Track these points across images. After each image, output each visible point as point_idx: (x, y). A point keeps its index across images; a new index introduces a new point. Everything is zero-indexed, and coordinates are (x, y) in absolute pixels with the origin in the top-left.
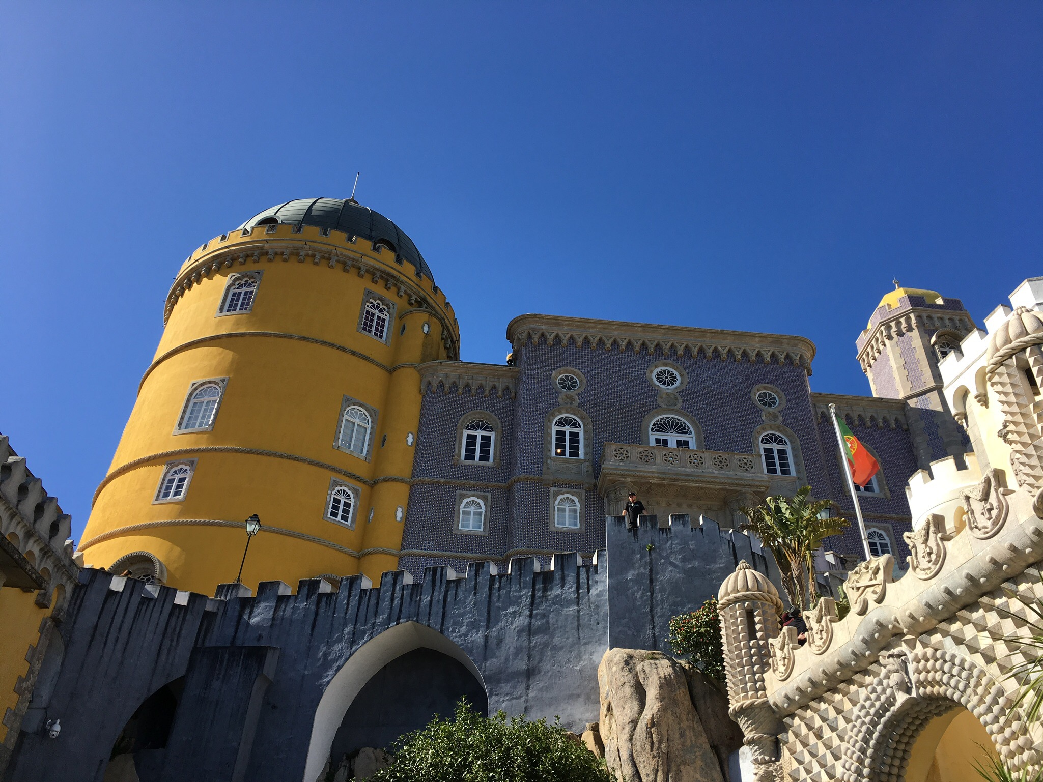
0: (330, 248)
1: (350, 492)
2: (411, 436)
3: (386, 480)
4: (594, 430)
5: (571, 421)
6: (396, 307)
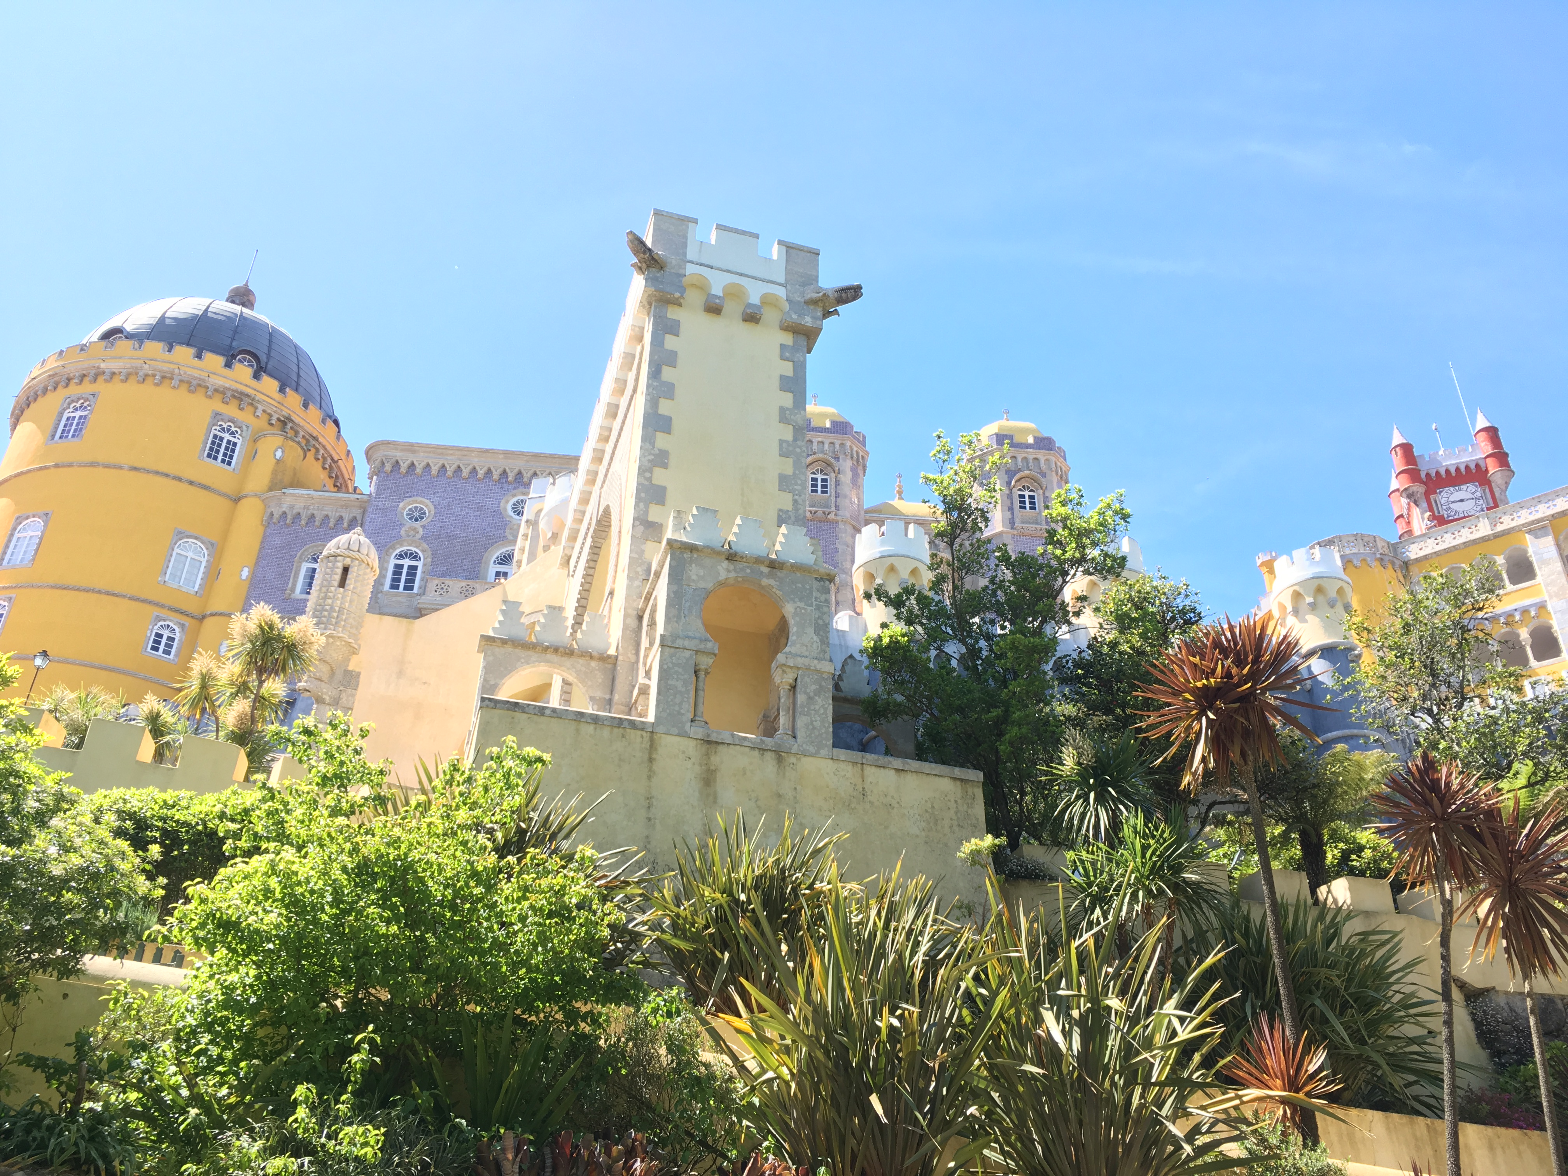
0: (172, 366)
1: (175, 627)
2: (246, 570)
3: (213, 615)
4: (432, 563)
5: (411, 554)
6: (250, 429)
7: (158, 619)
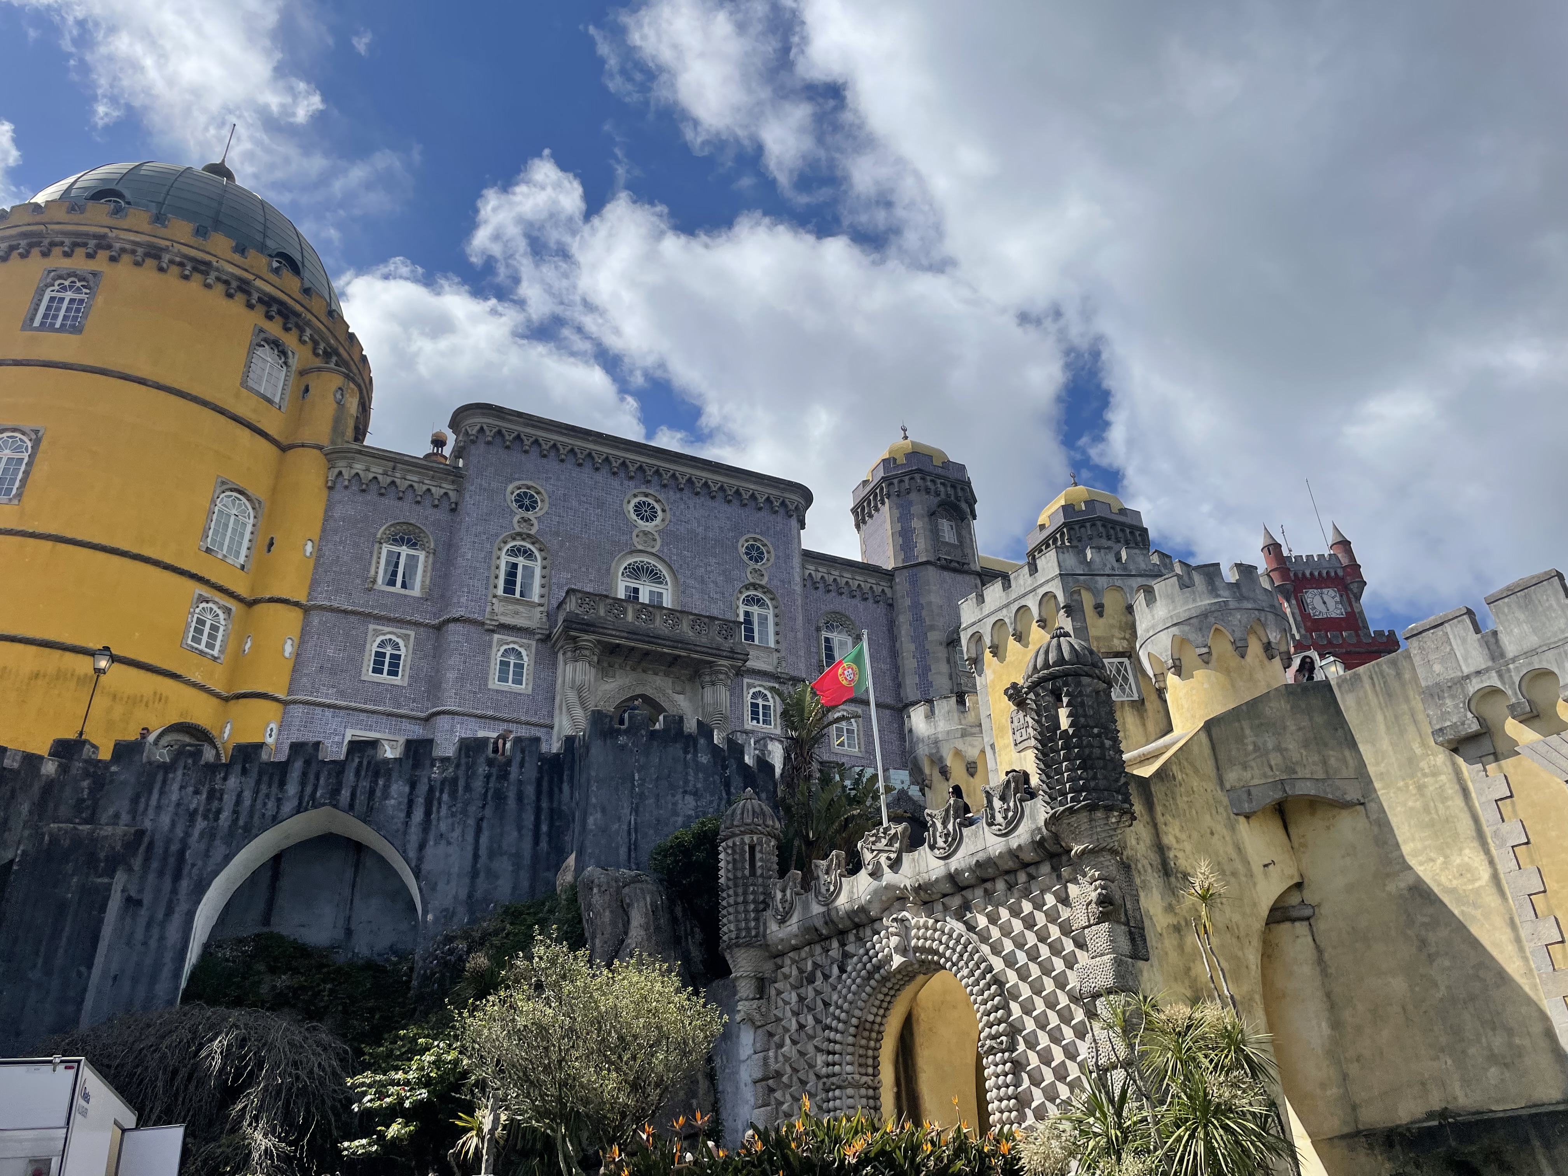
0: (208, 257)
1: (220, 613)
2: (310, 544)
3: (272, 600)
4: (554, 566)
5: (525, 552)
6: (296, 357)
7: (203, 599)
